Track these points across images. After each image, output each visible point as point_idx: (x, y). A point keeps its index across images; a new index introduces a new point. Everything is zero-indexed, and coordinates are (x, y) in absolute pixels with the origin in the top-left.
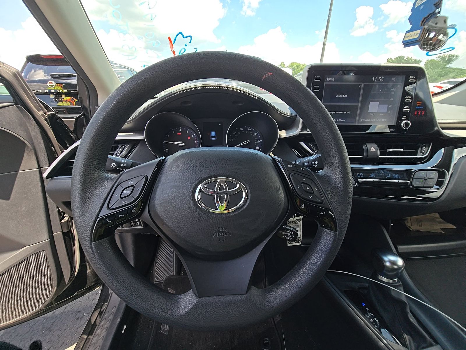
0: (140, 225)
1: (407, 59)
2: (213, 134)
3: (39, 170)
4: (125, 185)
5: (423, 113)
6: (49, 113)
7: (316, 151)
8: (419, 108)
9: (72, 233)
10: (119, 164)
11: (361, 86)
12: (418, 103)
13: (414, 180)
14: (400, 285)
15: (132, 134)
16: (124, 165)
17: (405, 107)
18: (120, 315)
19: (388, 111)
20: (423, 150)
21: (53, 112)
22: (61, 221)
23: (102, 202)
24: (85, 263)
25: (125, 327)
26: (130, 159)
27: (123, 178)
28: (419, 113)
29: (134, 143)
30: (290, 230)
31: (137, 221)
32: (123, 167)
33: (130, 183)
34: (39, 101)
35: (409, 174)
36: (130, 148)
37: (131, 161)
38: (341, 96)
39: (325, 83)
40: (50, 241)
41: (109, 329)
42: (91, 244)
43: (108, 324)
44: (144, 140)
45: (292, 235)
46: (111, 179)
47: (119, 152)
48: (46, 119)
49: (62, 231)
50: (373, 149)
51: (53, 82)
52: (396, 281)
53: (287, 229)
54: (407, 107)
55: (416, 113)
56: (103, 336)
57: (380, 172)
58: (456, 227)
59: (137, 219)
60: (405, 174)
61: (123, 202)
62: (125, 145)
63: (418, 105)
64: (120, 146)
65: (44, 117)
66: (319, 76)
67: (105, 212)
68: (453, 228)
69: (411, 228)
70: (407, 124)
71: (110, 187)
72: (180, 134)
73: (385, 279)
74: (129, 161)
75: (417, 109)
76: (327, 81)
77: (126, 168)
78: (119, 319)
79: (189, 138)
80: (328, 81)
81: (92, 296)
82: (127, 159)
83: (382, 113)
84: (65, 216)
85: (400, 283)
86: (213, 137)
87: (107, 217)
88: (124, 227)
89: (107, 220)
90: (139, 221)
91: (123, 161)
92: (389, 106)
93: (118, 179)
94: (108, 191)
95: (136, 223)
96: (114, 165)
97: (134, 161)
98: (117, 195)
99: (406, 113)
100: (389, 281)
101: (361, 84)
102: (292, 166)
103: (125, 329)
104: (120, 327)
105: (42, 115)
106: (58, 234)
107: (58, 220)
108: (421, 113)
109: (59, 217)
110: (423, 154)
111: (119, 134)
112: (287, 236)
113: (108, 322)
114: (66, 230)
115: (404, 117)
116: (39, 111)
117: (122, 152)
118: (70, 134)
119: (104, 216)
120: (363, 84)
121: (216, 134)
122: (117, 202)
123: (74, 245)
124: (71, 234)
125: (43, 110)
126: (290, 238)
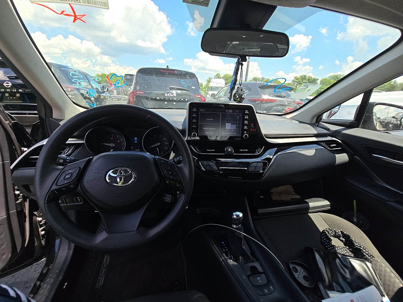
0: (81, 201)
1: (308, 78)
2: (136, 139)
3: (2, 163)
4: (67, 173)
5: (255, 130)
6: (13, 122)
7: (198, 151)
8: (253, 127)
9: (24, 211)
10: (65, 160)
11: (220, 114)
12: (252, 124)
13: (250, 168)
14: (241, 229)
15: (76, 139)
16: (68, 161)
17: (245, 127)
18: (62, 274)
19: (236, 129)
20: (259, 150)
21: (17, 121)
22: (16, 202)
23: (52, 182)
24: (34, 237)
25: (66, 284)
26: (73, 157)
27: (66, 168)
28: (253, 130)
29: (77, 146)
30: (169, 196)
31: (78, 199)
32: (67, 162)
33: (70, 171)
34: (7, 114)
35: (248, 164)
36: (75, 149)
37: (73, 158)
38: (209, 119)
39: (199, 112)
40: (7, 217)
41: (52, 284)
42: (45, 205)
43: (52, 281)
44: (83, 143)
45: (170, 199)
46: (59, 169)
47: (66, 151)
48: (10, 127)
49: (17, 209)
50: (230, 150)
51: (9, 83)
52: (240, 226)
53: (167, 196)
54: (246, 126)
55: (251, 130)
56: (48, 289)
57: (232, 163)
58: (300, 197)
59: (79, 197)
60: (246, 165)
61: (65, 182)
62: (71, 147)
63: (252, 125)
64: (67, 147)
65: (9, 125)
66: (196, 108)
67: (54, 187)
68: (299, 198)
69: (274, 199)
70: (246, 136)
71: (58, 174)
72: (112, 138)
73: (235, 226)
74: (72, 158)
75: (252, 128)
76: (200, 111)
77: (70, 162)
78: (61, 277)
79: (119, 141)
80: (202, 111)
81: (38, 270)
82: (71, 157)
83: (233, 129)
84: (20, 199)
85: (242, 227)
86: (136, 141)
87: (55, 190)
88: (68, 204)
89: (55, 191)
90: (80, 198)
91: (68, 158)
92: (236, 126)
93: (63, 169)
94: (56, 176)
95: (77, 200)
96: (61, 161)
97: (75, 158)
98: (62, 178)
99: (246, 130)
100: (237, 227)
101: (220, 113)
102: (163, 161)
103: (66, 285)
104: (62, 283)
105: (8, 124)
106: (13, 211)
107: (14, 201)
108: (254, 130)
109: (15, 199)
110: (258, 153)
111: (70, 139)
112: (167, 200)
113: (52, 280)
114: (19, 210)
115: (245, 132)
116: (6, 121)
117: (68, 151)
118: (28, 135)
119: (54, 189)
120: (221, 113)
121: (138, 139)
122: (62, 182)
123: (25, 221)
124: (23, 213)
125: (9, 120)
126: (168, 201)
